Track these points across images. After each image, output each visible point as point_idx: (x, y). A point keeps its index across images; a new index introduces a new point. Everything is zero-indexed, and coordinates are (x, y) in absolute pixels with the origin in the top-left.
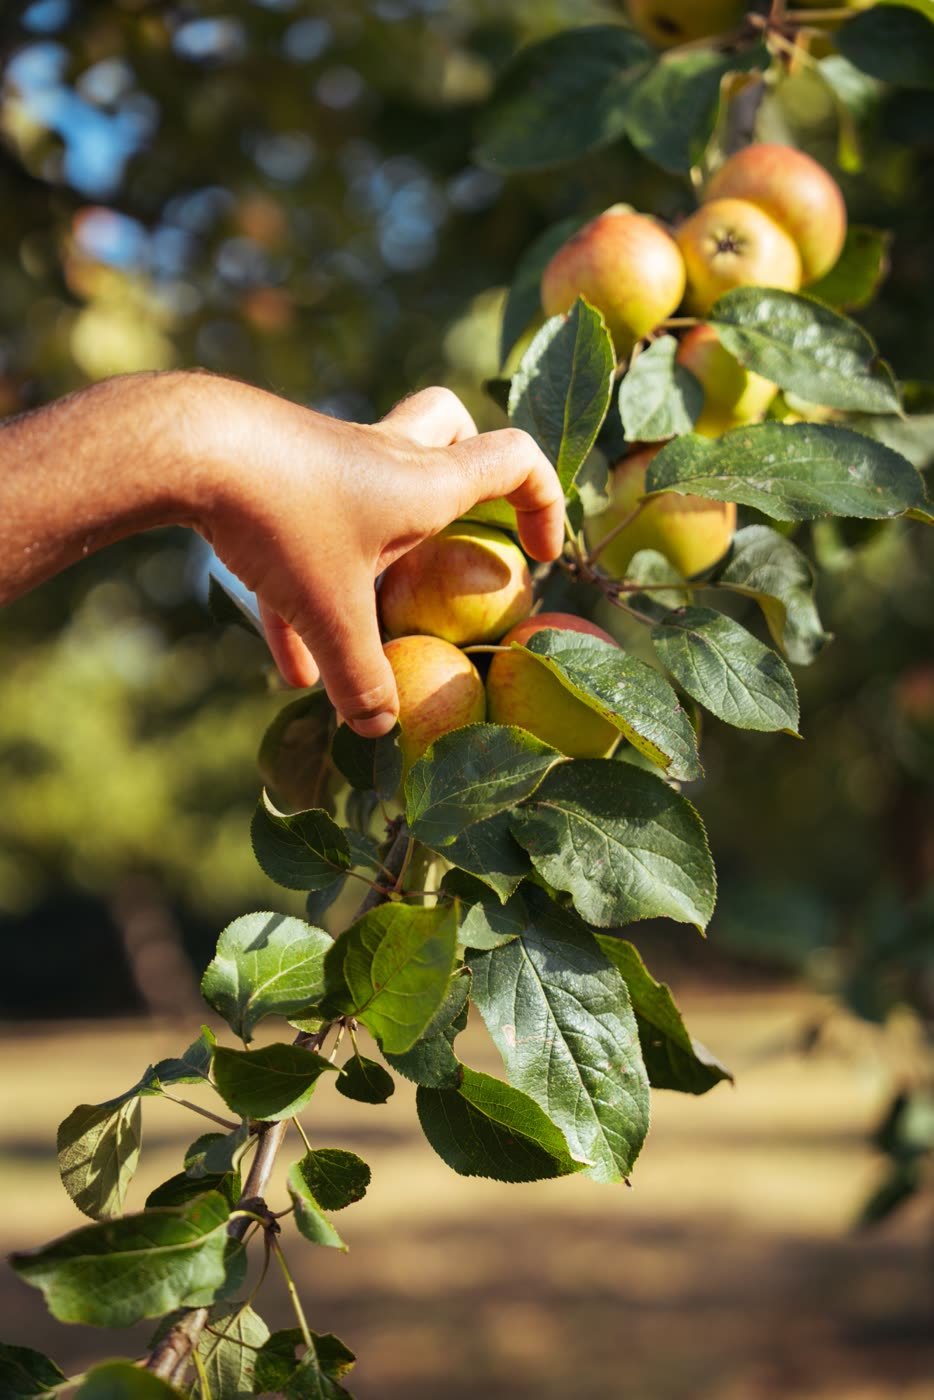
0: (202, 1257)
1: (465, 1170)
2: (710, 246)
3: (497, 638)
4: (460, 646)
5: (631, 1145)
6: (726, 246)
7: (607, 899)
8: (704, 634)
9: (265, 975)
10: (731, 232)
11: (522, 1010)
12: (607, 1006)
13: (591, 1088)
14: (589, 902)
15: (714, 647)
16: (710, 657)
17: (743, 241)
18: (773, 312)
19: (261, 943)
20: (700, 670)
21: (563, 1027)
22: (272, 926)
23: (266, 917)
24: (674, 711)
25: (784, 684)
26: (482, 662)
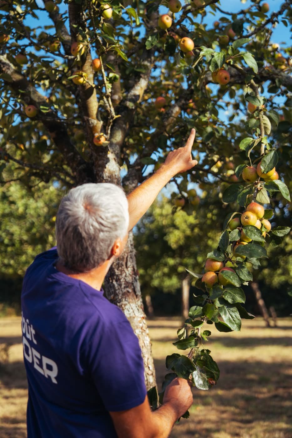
0: (192, 343)
1: (221, 331)
2: (245, 218)
3: (219, 271)
4: (215, 272)
5: (239, 327)
6: (246, 218)
7: (233, 300)
8: (241, 269)
9: (195, 313)
10: (247, 216)
11: (225, 313)
12: (235, 312)
13: (234, 321)
14: (230, 301)
15: (243, 271)
16: (242, 272)
17: (248, 217)
18: (251, 228)
19: (196, 309)
20: (241, 274)
21: (230, 314)
22: (197, 307)
23: (195, 306)
24: (238, 278)
25: (251, 274)
26: (217, 274)
